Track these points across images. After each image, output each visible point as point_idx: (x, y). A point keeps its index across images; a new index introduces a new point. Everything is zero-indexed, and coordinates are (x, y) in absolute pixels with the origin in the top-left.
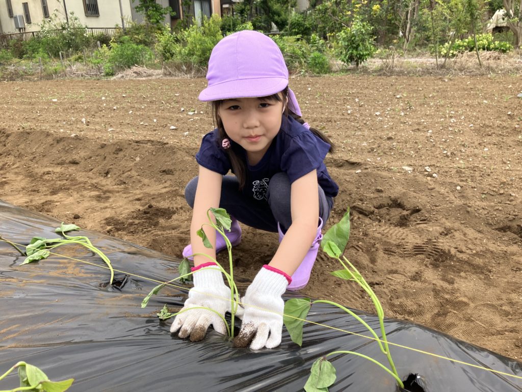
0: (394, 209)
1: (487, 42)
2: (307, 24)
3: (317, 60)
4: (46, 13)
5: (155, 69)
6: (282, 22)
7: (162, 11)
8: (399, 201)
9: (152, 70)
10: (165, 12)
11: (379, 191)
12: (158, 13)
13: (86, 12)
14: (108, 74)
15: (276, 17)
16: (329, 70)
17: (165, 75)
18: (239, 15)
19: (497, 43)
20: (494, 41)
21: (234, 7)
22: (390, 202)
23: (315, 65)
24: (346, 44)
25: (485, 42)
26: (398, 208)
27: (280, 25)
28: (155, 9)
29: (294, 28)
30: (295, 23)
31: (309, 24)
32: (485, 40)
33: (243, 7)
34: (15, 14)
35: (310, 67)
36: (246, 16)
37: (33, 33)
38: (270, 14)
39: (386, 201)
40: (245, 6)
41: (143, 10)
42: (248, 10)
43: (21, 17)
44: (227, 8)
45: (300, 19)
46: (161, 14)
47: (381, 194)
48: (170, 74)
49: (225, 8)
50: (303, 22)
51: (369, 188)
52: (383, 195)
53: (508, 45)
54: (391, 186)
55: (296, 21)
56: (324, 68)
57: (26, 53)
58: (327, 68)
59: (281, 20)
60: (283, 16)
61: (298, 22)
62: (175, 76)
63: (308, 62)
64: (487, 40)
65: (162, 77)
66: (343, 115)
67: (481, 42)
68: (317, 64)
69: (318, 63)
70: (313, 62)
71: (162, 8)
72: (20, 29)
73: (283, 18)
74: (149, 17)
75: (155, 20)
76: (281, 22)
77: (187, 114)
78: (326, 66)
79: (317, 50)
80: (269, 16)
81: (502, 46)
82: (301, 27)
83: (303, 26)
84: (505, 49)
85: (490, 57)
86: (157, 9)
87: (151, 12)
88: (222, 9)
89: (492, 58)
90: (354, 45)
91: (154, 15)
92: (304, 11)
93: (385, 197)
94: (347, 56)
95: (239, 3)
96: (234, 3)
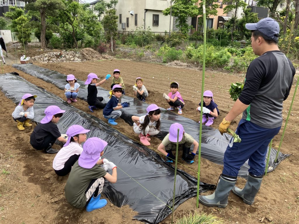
4: (136, 24)
5: (184, 62)
9: (182, 63)
10: (190, 28)
12: (186, 28)
13: (153, 24)
14: (164, 62)
15: (246, 32)
17: (187, 66)
21: (225, 23)
33: (230, 24)
34: (122, 22)
37: (129, 32)
38: (243, 30)
41: (179, 27)
42: (232, 26)
43: (125, 24)
46: (188, 29)
48: (190, 67)
49: (220, 23)
57: (127, 42)
62: (192, 67)
71: (188, 26)
72: (123, 29)
75: (184, 32)
76: (248, 35)
86: (186, 26)
88: (218, 24)
91: (184, 29)
95: (228, 21)
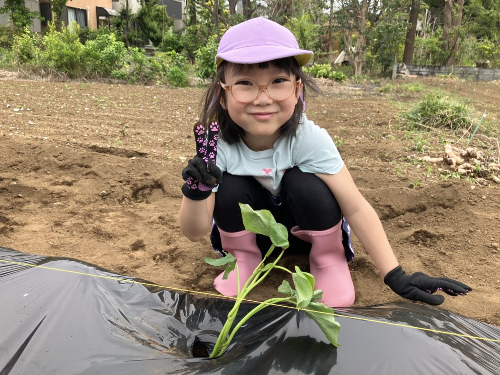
0: (155, 189)
1: (326, 72)
2: (181, 43)
3: (175, 74)
5: (10, 71)
6: (158, 39)
7: (30, 15)
8: (159, 182)
9: (6, 72)
10: (33, 16)
11: (147, 174)
12: (25, 17)
15: (152, 34)
16: (186, 84)
17: (20, 77)
18: (115, 28)
19: (334, 72)
20: (332, 71)
21: (111, 20)
22: (153, 184)
23: (174, 78)
24: (202, 61)
25: (325, 71)
26: (159, 188)
27: (156, 41)
28: (21, 12)
29: (169, 46)
30: (170, 41)
31: (182, 43)
32: (324, 70)
35: (169, 80)
36: (122, 30)
38: (146, 30)
39: (150, 183)
40: (122, 20)
41: (7, 12)
42: (125, 24)
44: (104, 20)
45: (174, 38)
46: (29, 18)
47: (148, 177)
48: (25, 77)
49: (101, 20)
50: (177, 41)
51: (139, 172)
52: (148, 178)
53: (342, 75)
54: (158, 170)
55: (171, 39)
56: (182, 81)
58: (186, 82)
59: (157, 36)
60: (159, 33)
61: (173, 41)
62: (30, 78)
63: (167, 75)
64: (327, 70)
65: (15, 79)
66: (167, 118)
67: (322, 71)
68: (175, 78)
69: (177, 77)
70: (172, 75)
71: (29, 12)
73: (158, 35)
74: (14, 20)
76: (156, 39)
77: (12, 111)
78: (184, 81)
79: (176, 65)
80: (145, 32)
81: (338, 76)
82: (175, 45)
83: (177, 44)
84: (340, 78)
85: (325, 83)
86: (24, 12)
87: (16, 15)
88: (98, 21)
89: (326, 85)
90: (210, 63)
91: (20, 18)
92: (179, 30)
93: (150, 180)
94: (203, 73)
95: (115, 16)
96: (111, 16)
